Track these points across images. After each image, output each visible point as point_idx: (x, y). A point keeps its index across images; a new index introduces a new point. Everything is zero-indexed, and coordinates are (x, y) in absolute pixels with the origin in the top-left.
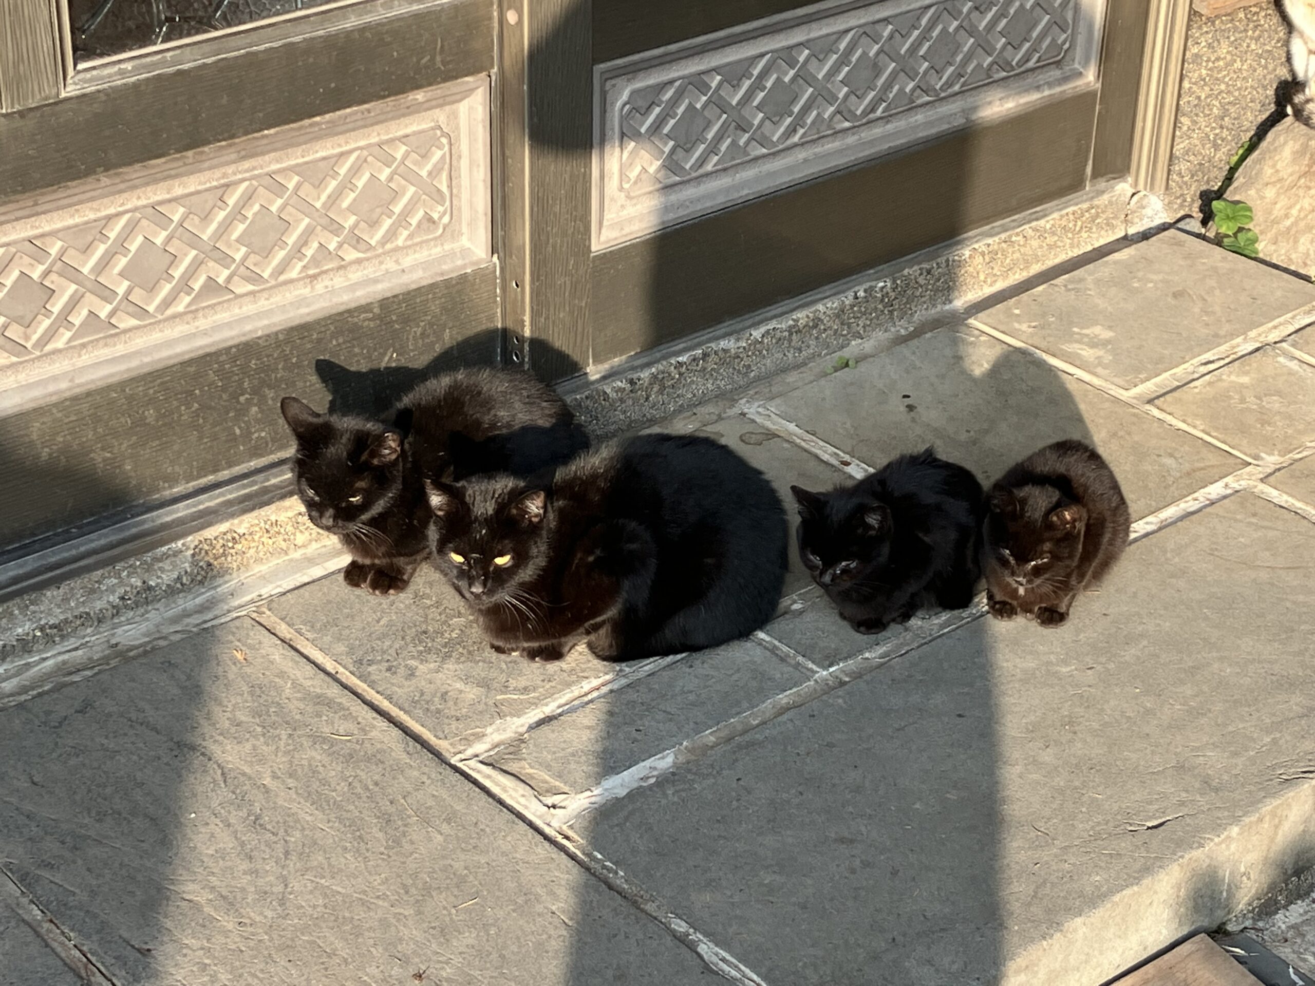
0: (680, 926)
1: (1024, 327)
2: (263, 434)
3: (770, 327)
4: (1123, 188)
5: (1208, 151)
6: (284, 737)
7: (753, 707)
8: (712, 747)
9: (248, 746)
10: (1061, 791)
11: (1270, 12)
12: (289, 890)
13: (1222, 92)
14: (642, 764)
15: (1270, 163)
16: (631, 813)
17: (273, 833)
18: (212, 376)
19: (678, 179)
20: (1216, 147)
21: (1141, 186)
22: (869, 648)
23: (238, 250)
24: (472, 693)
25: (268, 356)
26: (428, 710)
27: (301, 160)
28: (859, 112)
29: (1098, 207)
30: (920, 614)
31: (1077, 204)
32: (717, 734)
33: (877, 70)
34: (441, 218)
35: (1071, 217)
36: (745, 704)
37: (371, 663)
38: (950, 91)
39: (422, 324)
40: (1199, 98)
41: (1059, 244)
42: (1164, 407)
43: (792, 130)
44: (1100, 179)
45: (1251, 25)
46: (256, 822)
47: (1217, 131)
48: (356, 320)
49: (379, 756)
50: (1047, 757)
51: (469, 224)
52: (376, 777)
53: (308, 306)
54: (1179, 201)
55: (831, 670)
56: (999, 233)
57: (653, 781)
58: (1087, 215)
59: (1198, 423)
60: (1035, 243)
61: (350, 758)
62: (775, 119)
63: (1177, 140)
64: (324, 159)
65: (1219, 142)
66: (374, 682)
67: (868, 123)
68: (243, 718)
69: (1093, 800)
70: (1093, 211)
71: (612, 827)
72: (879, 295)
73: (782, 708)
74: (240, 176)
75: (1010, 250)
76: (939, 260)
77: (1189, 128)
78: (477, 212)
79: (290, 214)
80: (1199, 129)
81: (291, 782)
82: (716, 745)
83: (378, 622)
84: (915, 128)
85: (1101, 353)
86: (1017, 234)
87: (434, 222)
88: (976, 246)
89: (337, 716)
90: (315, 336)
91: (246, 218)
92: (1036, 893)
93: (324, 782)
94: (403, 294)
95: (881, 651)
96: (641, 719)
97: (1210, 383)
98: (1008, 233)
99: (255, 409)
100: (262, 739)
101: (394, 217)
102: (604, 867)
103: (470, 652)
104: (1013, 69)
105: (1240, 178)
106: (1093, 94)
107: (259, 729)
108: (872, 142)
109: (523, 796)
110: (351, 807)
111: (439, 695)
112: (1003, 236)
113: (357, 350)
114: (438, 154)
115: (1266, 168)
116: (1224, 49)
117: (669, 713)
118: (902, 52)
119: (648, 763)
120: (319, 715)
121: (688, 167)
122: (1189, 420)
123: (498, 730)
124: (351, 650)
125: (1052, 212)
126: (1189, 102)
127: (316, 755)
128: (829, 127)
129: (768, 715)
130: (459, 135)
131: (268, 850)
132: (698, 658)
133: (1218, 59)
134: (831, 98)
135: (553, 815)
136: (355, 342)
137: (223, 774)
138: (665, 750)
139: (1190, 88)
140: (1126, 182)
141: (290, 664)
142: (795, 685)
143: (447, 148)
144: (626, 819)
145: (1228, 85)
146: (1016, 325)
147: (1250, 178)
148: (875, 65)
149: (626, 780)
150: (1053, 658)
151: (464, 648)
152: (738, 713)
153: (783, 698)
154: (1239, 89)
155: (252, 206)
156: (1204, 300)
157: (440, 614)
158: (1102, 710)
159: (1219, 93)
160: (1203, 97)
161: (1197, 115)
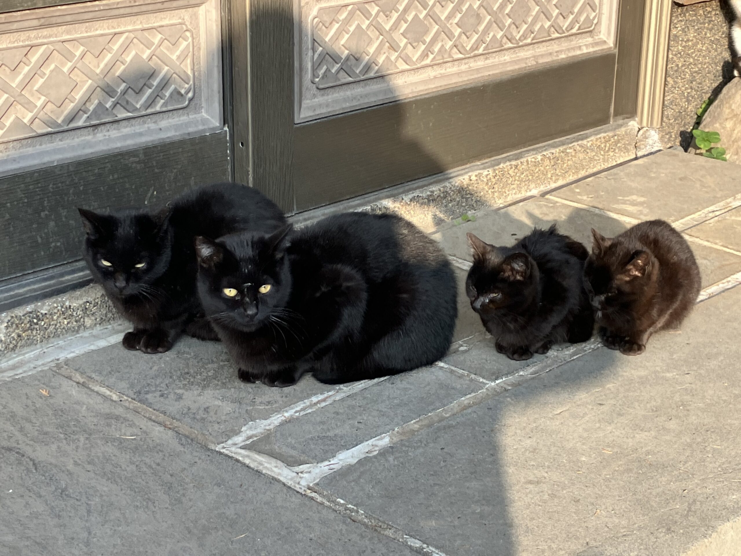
0: (416, 544)
1: (585, 198)
2: (59, 244)
3: (415, 194)
4: (633, 124)
5: (684, 104)
6: (82, 439)
7: (445, 406)
8: (417, 431)
9: (54, 447)
10: (690, 445)
11: (718, 12)
12: (93, 535)
13: (691, 63)
14: (366, 443)
15: (727, 105)
16: (362, 473)
17: (77, 500)
18: (20, 194)
19: (351, 79)
20: (688, 101)
21: (644, 123)
22: (523, 368)
23: (40, 98)
24: (228, 407)
25: (62, 183)
26: (194, 418)
27: (85, 35)
28: (468, 48)
29: (618, 135)
30: (555, 347)
31: (605, 132)
32: (420, 423)
33: (479, 18)
34: (187, 93)
35: (603, 140)
36: (438, 404)
37: (147, 393)
38: (525, 42)
39: (175, 171)
40: (677, 65)
41: (596, 158)
42: (692, 234)
43: (425, 55)
44: (618, 117)
45: (707, 20)
46: (63, 493)
47: (689, 91)
48: (127, 162)
49: (159, 447)
50: (672, 425)
51: (207, 100)
52: (158, 461)
53: (91, 147)
54: (667, 136)
55: (497, 382)
56: (559, 146)
57: (375, 453)
58: (612, 140)
59: (717, 241)
60: (581, 156)
61: (136, 449)
62: (415, 44)
63: (666, 94)
64: (102, 35)
65: (690, 98)
66: (151, 403)
67: (475, 56)
68: (49, 430)
69: (714, 450)
70: (616, 138)
71: (349, 482)
72: (485, 180)
73: (465, 406)
74: (40, 41)
75: (566, 159)
76: (522, 160)
77: (672, 87)
78: (212, 90)
79: (78, 76)
80: (678, 88)
81: (89, 467)
82: (420, 429)
83: (151, 368)
84: (505, 64)
85: (640, 208)
86: (570, 148)
87: (182, 95)
88: (545, 153)
89: (124, 425)
90: (96, 171)
91: (45, 74)
92: (690, 508)
93: (117, 465)
94: (161, 146)
95: (531, 371)
96: (360, 415)
97: (719, 221)
98: (564, 147)
99: (52, 224)
100: (64, 441)
101: (153, 88)
102: (346, 509)
103: (223, 383)
104: (564, 33)
105: (707, 119)
106: (613, 56)
107: (62, 436)
108: (478, 70)
109: (276, 467)
110: (140, 480)
111: (202, 409)
112: (561, 148)
113: (127, 186)
114: (185, 44)
115: (724, 109)
116: (691, 35)
117: (381, 411)
118: (495, 9)
119: (370, 442)
120: (109, 425)
121: (358, 72)
122: (711, 240)
123: (251, 428)
124: (132, 386)
125: (591, 136)
126: (672, 67)
127: (110, 449)
128: (450, 56)
129: (455, 411)
130: (199, 31)
131: (73, 511)
132: (397, 378)
133: (688, 40)
134: (450, 35)
135: (301, 478)
136: (126, 179)
137: (34, 464)
138: (381, 434)
139: (672, 58)
140: (635, 120)
141: (85, 396)
142: (473, 391)
143: (190, 40)
144: (360, 477)
145: (694, 59)
146: (579, 197)
147: (714, 117)
148: (478, 15)
149: (355, 453)
150: (658, 369)
151: (218, 381)
152: (433, 409)
153: (465, 400)
154: (701, 63)
155: (49, 65)
156: (700, 181)
157: (198, 362)
158: (704, 396)
159: (689, 65)
160: (680, 65)
161: (677, 77)
